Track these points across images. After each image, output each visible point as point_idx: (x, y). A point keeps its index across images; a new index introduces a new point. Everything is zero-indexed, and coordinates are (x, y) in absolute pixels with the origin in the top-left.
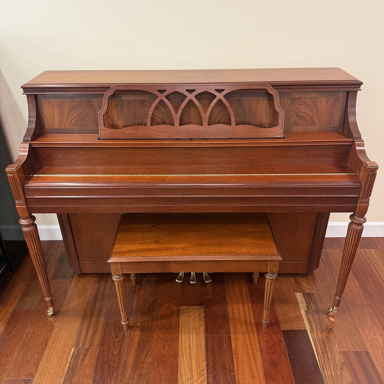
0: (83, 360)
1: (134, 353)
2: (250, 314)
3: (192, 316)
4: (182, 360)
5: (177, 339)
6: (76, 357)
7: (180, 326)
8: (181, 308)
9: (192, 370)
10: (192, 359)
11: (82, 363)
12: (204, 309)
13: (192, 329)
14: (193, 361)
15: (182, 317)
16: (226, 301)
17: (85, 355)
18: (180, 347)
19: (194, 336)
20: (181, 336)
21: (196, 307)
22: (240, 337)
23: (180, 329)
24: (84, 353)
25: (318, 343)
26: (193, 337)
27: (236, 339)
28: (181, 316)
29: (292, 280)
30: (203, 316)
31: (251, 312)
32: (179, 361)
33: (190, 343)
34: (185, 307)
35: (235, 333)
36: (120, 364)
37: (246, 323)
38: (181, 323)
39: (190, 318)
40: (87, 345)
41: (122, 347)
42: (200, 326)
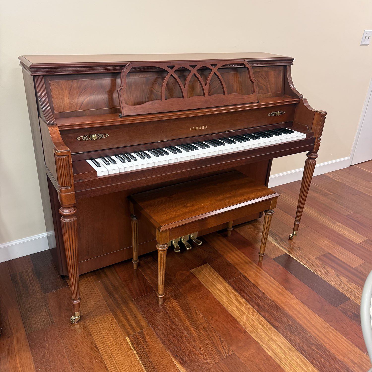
0: (145, 342)
1: (185, 317)
2: (244, 257)
3: (206, 274)
4: (226, 305)
5: (209, 292)
6: (135, 342)
7: (203, 283)
8: (192, 271)
9: (239, 308)
10: (233, 301)
11: (147, 344)
12: (209, 265)
13: (213, 281)
14: (234, 302)
15: (199, 277)
16: (221, 254)
17: (144, 338)
18: (216, 297)
19: (219, 285)
20: (210, 290)
21: (203, 266)
22: (251, 273)
23: (204, 285)
24: (141, 337)
25: (300, 259)
26: (220, 287)
27: (249, 276)
28: (196, 276)
29: (250, 226)
30: (213, 270)
31: (244, 255)
32: (225, 306)
33: (221, 291)
34: (194, 269)
35: (245, 272)
36: (180, 329)
37: (247, 263)
38: (202, 281)
39: (205, 275)
40: (138, 330)
41: (171, 317)
42: (217, 277)
